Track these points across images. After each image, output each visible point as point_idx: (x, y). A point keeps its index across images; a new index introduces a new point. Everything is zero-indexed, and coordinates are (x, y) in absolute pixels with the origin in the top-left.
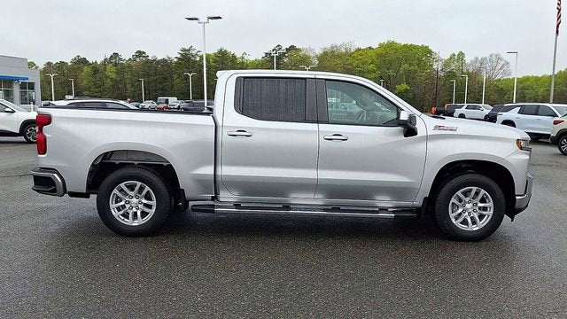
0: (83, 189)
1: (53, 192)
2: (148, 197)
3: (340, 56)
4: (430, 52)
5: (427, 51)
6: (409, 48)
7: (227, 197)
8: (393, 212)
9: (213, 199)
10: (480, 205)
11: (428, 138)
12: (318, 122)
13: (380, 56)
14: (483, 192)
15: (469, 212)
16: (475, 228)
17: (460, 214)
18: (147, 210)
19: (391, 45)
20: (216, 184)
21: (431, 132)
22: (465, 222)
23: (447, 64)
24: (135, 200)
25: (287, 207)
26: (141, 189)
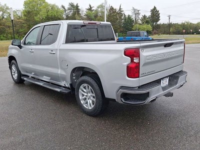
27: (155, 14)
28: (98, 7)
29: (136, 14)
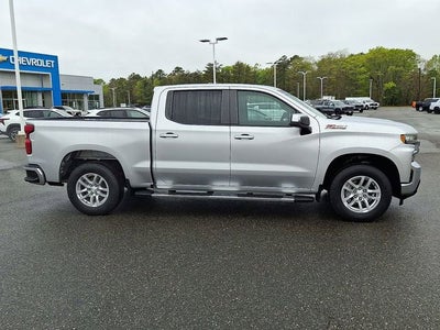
0: (57, 180)
1: (37, 182)
2: (103, 185)
3: (336, 62)
4: (414, 55)
5: (411, 54)
6: (395, 52)
7: (163, 185)
8: (295, 197)
9: (152, 186)
10: (369, 191)
11: (320, 136)
12: (230, 125)
13: (370, 60)
14: (371, 180)
15: (360, 197)
16: (365, 211)
17: (352, 199)
18: (103, 195)
19: (379, 50)
20: (152, 175)
21: (324, 131)
22: (356, 205)
23: (429, 64)
24: (94, 188)
25: (211, 193)
26: (98, 179)
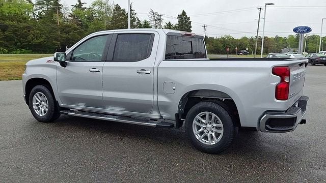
27: (184, 22)
28: (94, 5)
29: (155, 20)
